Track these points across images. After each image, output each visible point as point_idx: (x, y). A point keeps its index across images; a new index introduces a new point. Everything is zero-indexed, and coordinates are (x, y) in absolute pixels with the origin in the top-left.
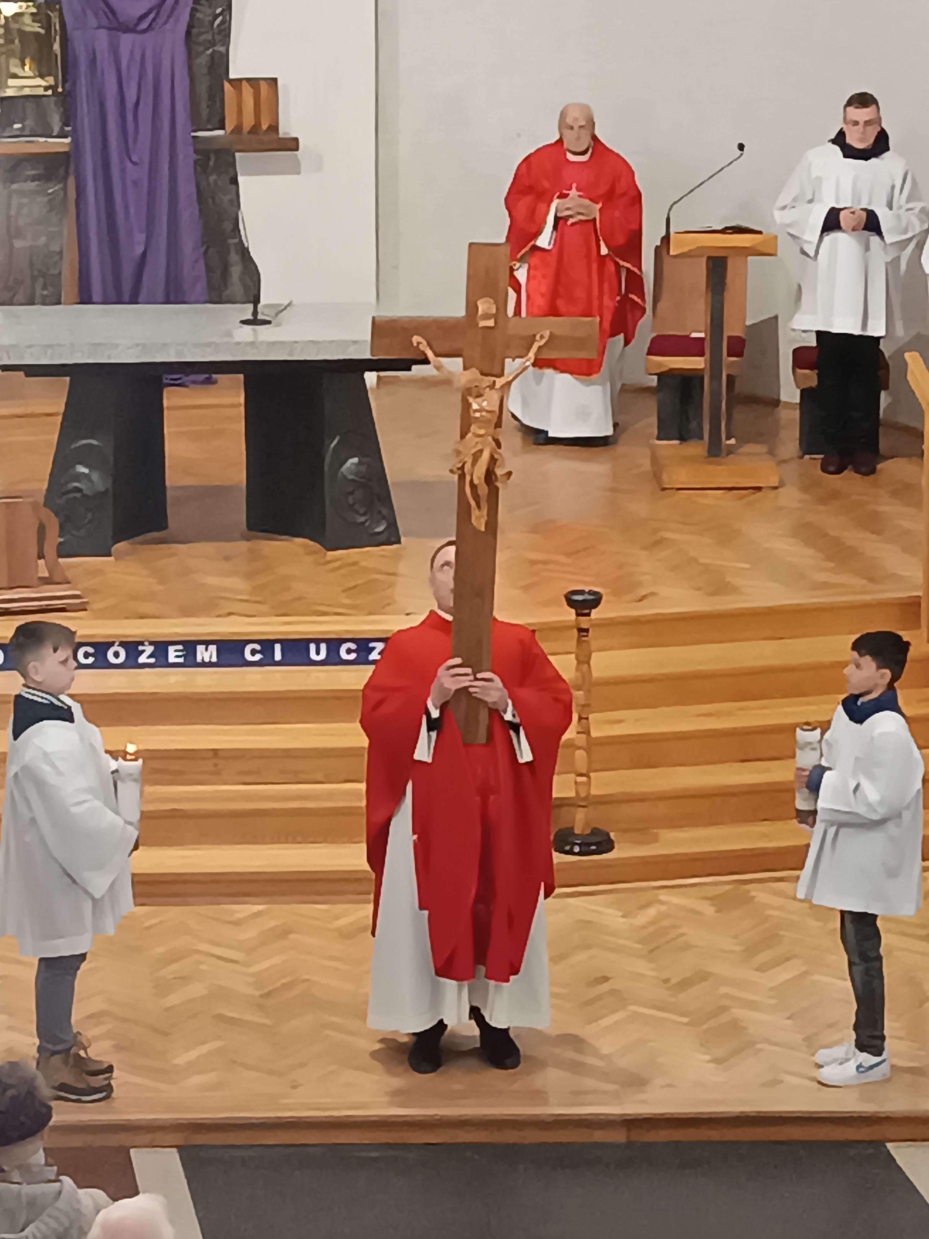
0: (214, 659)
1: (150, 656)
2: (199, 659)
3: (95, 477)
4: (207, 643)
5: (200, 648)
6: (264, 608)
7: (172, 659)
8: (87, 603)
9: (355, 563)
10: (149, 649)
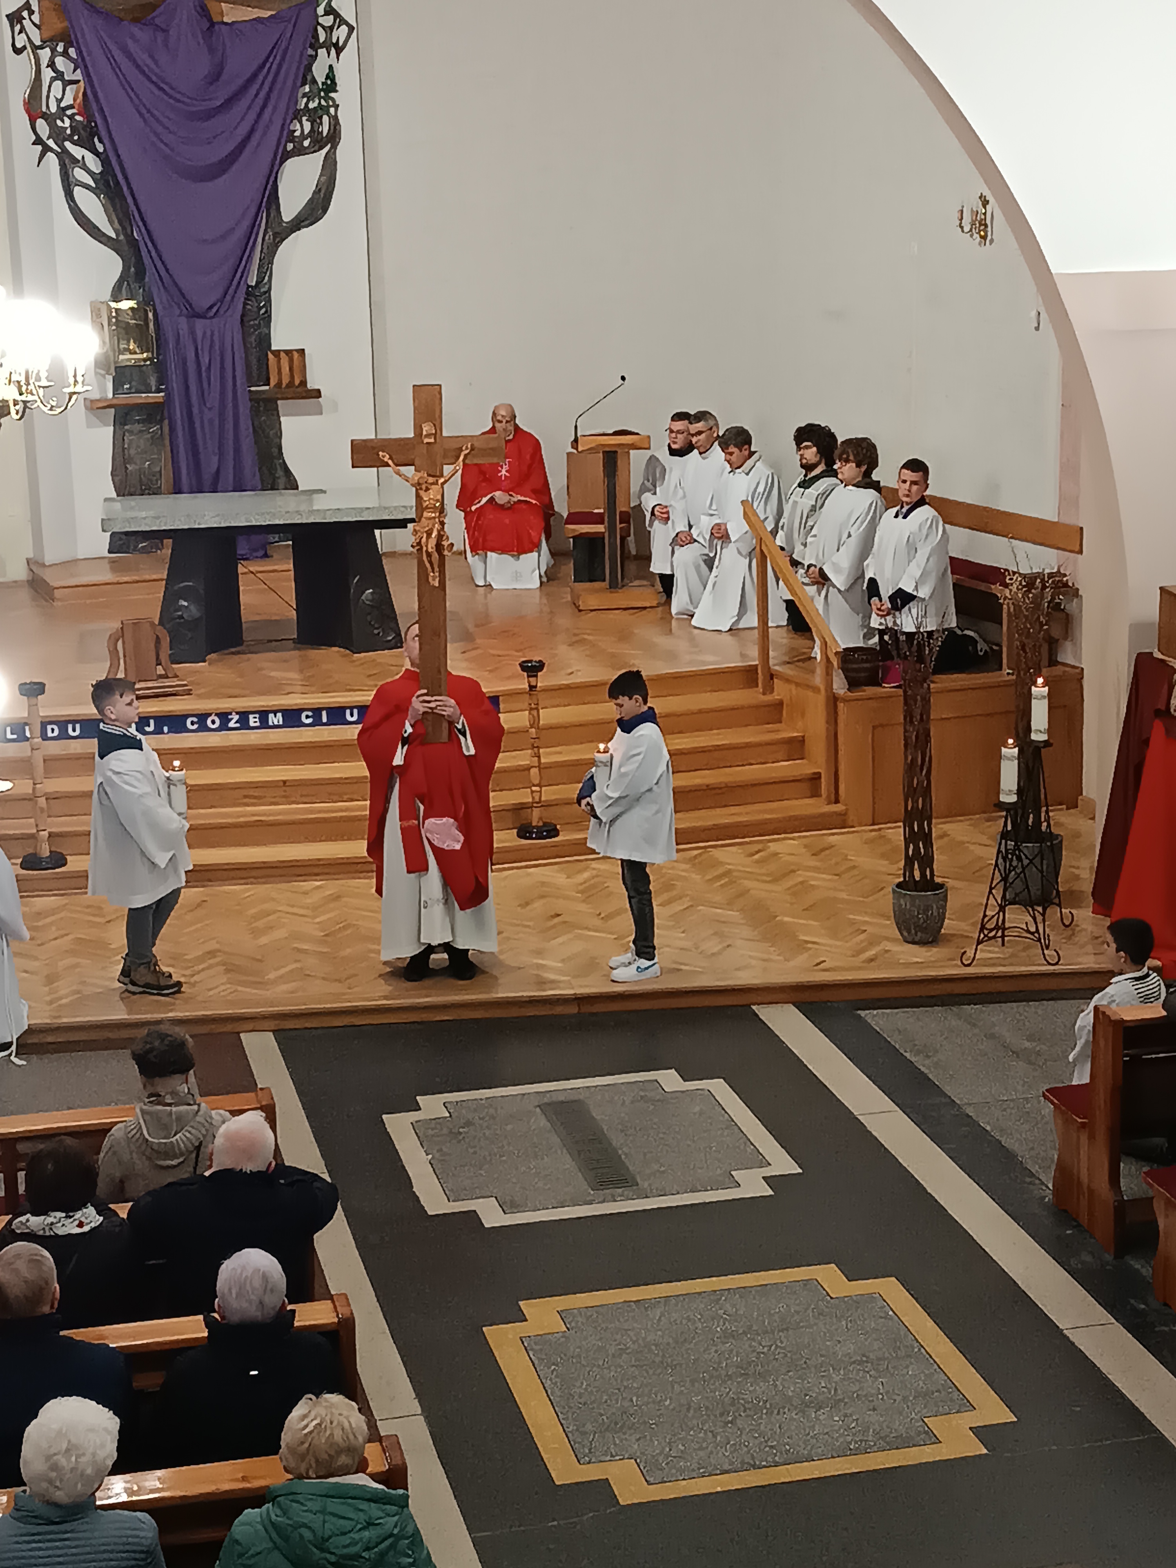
0: (281, 723)
1: (236, 722)
2: (270, 723)
3: (192, 607)
4: (275, 713)
5: (271, 716)
6: (313, 689)
7: (252, 724)
8: (191, 690)
9: (374, 660)
10: (236, 717)
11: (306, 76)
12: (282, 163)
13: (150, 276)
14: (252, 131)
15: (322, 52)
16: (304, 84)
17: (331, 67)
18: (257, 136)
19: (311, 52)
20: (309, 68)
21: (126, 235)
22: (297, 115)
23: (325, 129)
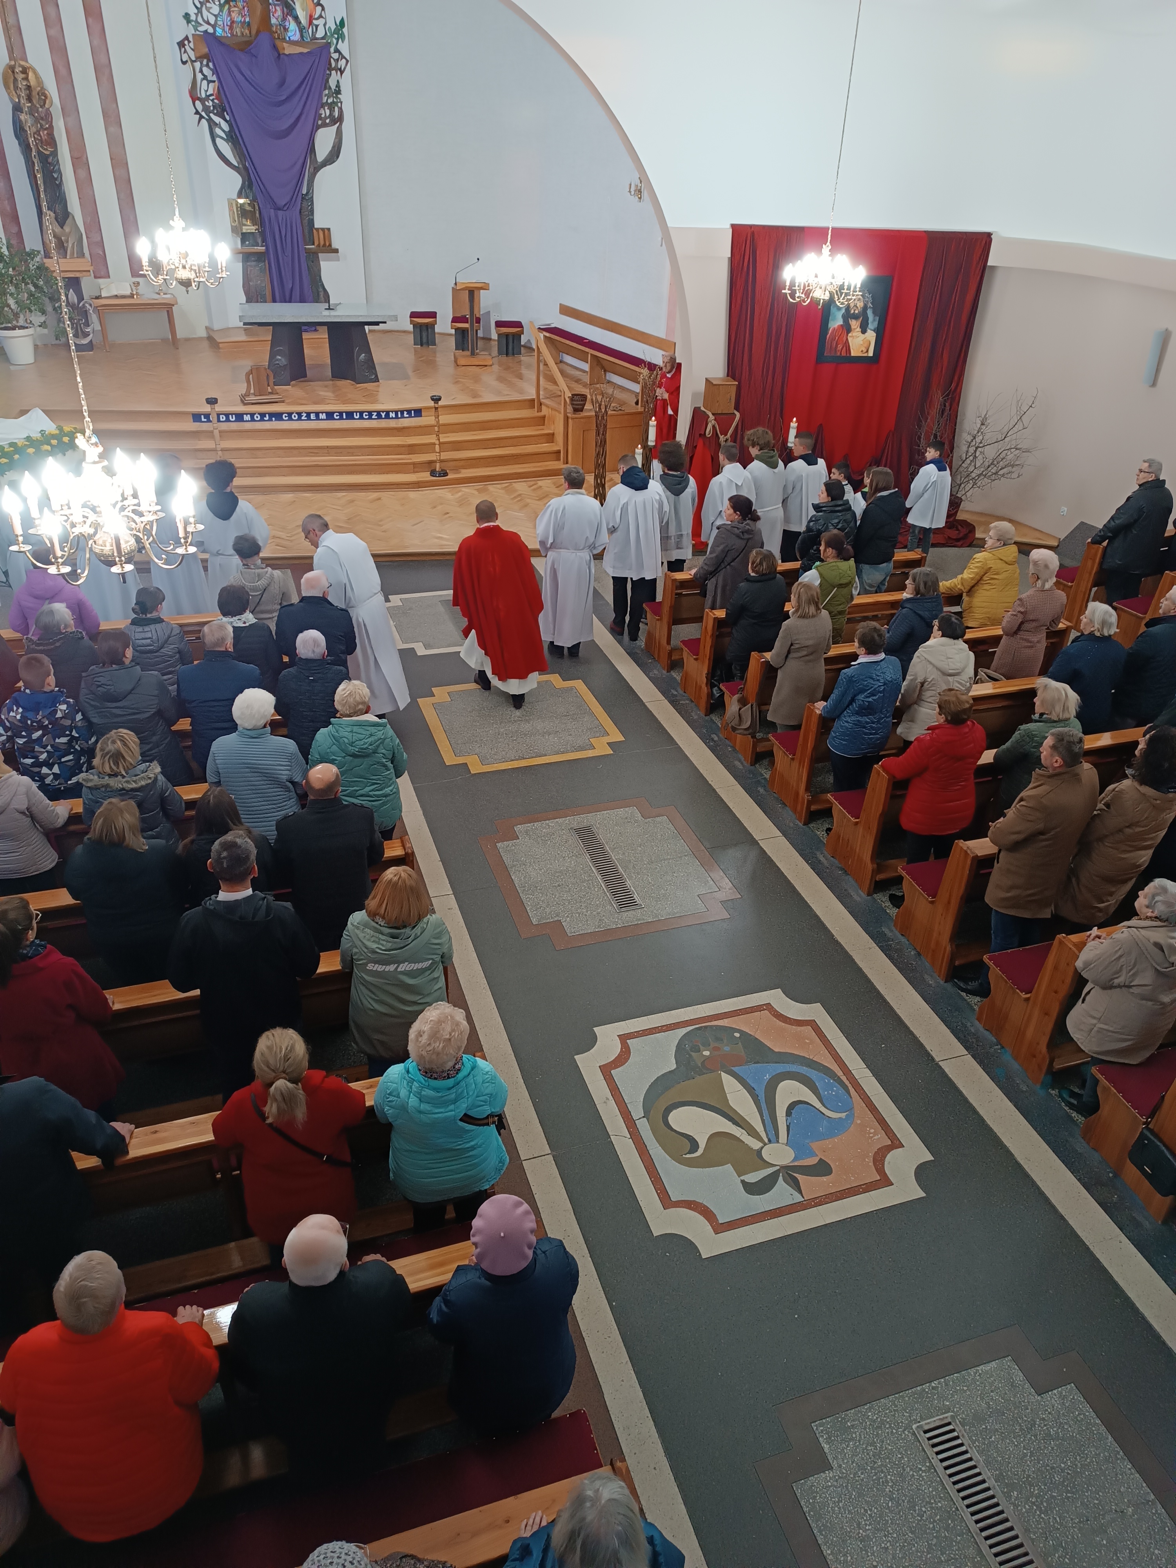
0: (325, 418)
1: (305, 417)
2: (321, 418)
3: (283, 359)
4: (323, 413)
5: (321, 414)
6: (339, 401)
7: (312, 418)
8: (284, 399)
9: (366, 388)
10: (305, 415)
11: (326, 86)
12: (316, 131)
13: (255, 187)
14: (301, 114)
15: (333, 72)
16: (325, 89)
17: (338, 81)
18: (303, 117)
19: (328, 72)
20: (327, 81)
21: (242, 165)
22: (323, 106)
23: (336, 114)
